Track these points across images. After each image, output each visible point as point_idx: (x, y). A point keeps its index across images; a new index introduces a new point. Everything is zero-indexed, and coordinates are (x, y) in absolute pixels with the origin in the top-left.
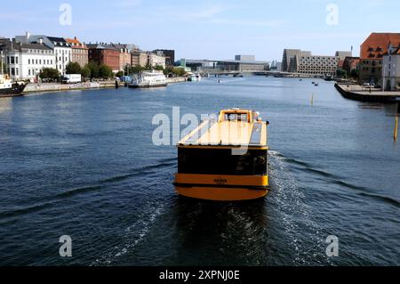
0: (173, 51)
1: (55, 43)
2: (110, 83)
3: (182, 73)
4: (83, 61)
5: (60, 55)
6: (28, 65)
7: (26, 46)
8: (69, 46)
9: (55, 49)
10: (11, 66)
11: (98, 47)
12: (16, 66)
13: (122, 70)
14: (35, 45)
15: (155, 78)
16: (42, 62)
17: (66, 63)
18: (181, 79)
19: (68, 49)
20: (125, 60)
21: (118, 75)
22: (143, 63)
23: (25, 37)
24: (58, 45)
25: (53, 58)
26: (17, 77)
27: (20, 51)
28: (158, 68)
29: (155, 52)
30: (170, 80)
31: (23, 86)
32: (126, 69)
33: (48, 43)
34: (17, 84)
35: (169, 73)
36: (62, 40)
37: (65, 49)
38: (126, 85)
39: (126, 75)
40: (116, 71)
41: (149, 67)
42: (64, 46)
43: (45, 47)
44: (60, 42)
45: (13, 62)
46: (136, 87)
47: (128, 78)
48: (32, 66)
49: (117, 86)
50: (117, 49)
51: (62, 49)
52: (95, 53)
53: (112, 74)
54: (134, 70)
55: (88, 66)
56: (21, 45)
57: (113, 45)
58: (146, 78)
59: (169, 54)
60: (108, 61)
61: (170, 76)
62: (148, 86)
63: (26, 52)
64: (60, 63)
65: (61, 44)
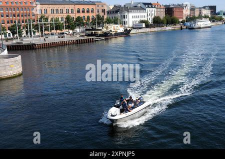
0: (215, 6)
1: (147, 6)
2: (178, 26)
3: (221, 19)
4: (162, 15)
5: (149, 13)
6: (132, 19)
7: (131, 9)
8: (155, 7)
9: (147, 9)
10: (123, 20)
11: (171, 7)
12: (126, 20)
13: (184, 19)
14: (136, 8)
15: (204, 23)
16: (140, 17)
17: (153, 17)
18: (220, 23)
19: (154, 9)
20: (186, 12)
21: (182, 22)
22: (197, 14)
23: (131, 4)
24: (148, 7)
25: (146, 14)
26: (127, 26)
27: (128, 12)
28: (206, 17)
29: (204, 8)
30: (213, 24)
31: (130, 31)
32: (187, 18)
33: (143, 6)
34: (127, 30)
35: (213, 19)
36: (150, 4)
37: (152, 9)
38: (187, 28)
39: (187, 22)
40: (181, 20)
41: (200, 17)
42: (152, 7)
43: (142, 9)
44: (149, 5)
45: (124, 18)
46: (193, 28)
47: (188, 24)
48: (134, 19)
49: (181, 29)
50: (181, 7)
51: (150, 9)
52: (169, 10)
53: (179, 22)
54: (192, 19)
55: (165, 18)
56: (128, 9)
57: (179, 5)
58: (199, 23)
59: (213, 8)
60: (176, 15)
61: (213, 21)
62: (200, 28)
63: (131, 12)
64: (149, 17)
65: (150, 6)
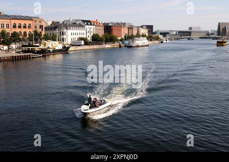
0: (152, 26)
1: (86, 23)
2: (116, 45)
3: (157, 39)
4: (101, 33)
5: (88, 30)
6: (70, 36)
7: (70, 26)
8: (94, 25)
9: (86, 26)
10: (62, 37)
11: (110, 25)
12: (65, 37)
13: (123, 37)
14: (75, 25)
15: (143, 41)
16: (79, 34)
17: (92, 34)
18: (157, 42)
19: (93, 26)
20: (124, 32)
21: (121, 40)
22: (135, 33)
23: (69, 20)
24: (87, 24)
25: (85, 32)
26: (65, 43)
27: (67, 28)
28: (144, 36)
29: (142, 27)
30: (150, 43)
31: (69, 48)
32: (125, 37)
33: (82, 23)
34: (65, 47)
35: (150, 38)
36: (89, 21)
37: (91, 26)
38: (125, 46)
39: (125, 40)
40: (119, 38)
41: (138, 36)
42: (91, 24)
43: (80, 26)
44: (88, 22)
45: (63, 35)
46: (131, 47)
47: (127, 42)
48: (73, 36)
49: (120, 47)
50: (120, 25)
51: (89, 26)
52: (108, 28)
53: (118, 40)
54: (130, 37)
55: (104, 35)
56: (66, 25)
57: (118, 24)
58: (137, 42)
59: (150, 28)
60: (115, 33)
61: (151, 40)
62: (138, 46)
63: (70, 29)
64: (88, 34)
65: (89, 24)
